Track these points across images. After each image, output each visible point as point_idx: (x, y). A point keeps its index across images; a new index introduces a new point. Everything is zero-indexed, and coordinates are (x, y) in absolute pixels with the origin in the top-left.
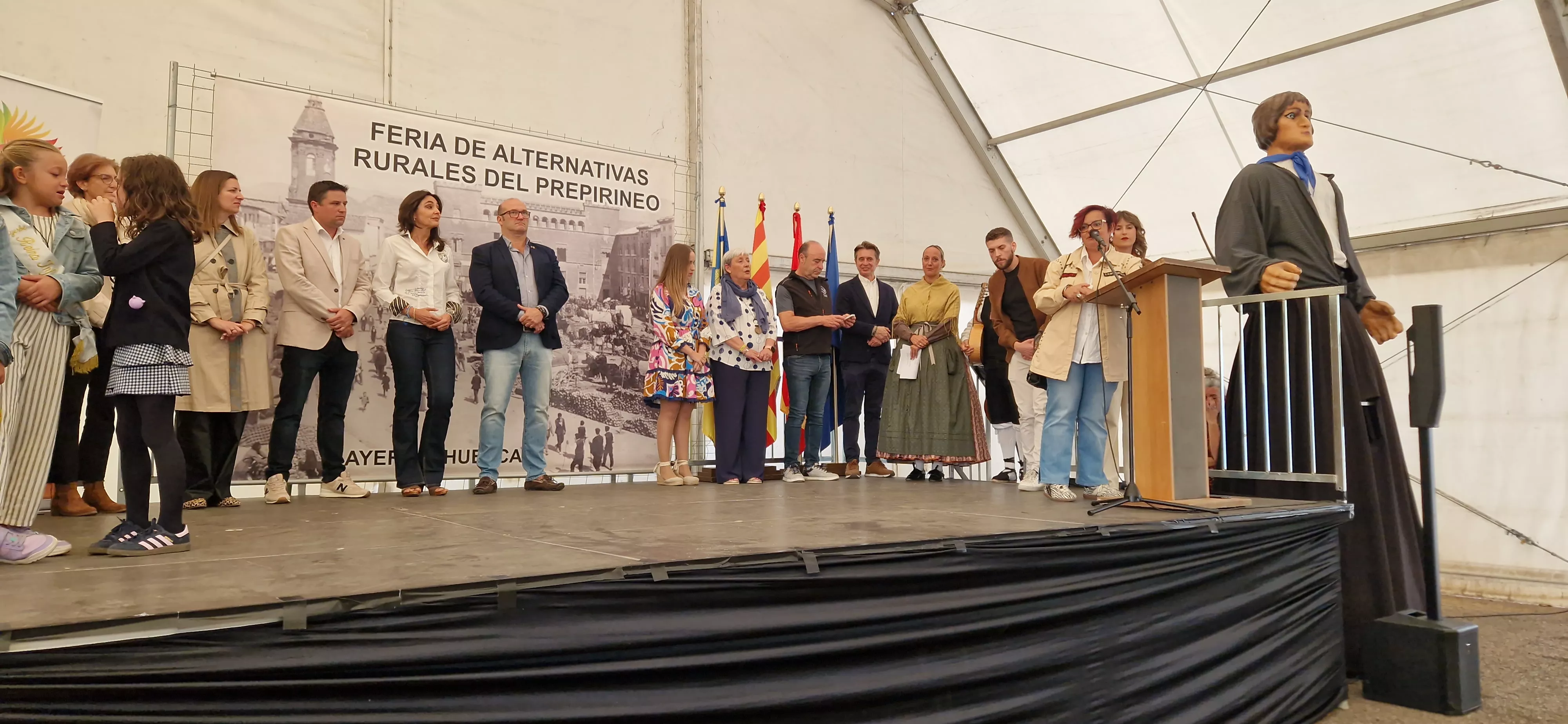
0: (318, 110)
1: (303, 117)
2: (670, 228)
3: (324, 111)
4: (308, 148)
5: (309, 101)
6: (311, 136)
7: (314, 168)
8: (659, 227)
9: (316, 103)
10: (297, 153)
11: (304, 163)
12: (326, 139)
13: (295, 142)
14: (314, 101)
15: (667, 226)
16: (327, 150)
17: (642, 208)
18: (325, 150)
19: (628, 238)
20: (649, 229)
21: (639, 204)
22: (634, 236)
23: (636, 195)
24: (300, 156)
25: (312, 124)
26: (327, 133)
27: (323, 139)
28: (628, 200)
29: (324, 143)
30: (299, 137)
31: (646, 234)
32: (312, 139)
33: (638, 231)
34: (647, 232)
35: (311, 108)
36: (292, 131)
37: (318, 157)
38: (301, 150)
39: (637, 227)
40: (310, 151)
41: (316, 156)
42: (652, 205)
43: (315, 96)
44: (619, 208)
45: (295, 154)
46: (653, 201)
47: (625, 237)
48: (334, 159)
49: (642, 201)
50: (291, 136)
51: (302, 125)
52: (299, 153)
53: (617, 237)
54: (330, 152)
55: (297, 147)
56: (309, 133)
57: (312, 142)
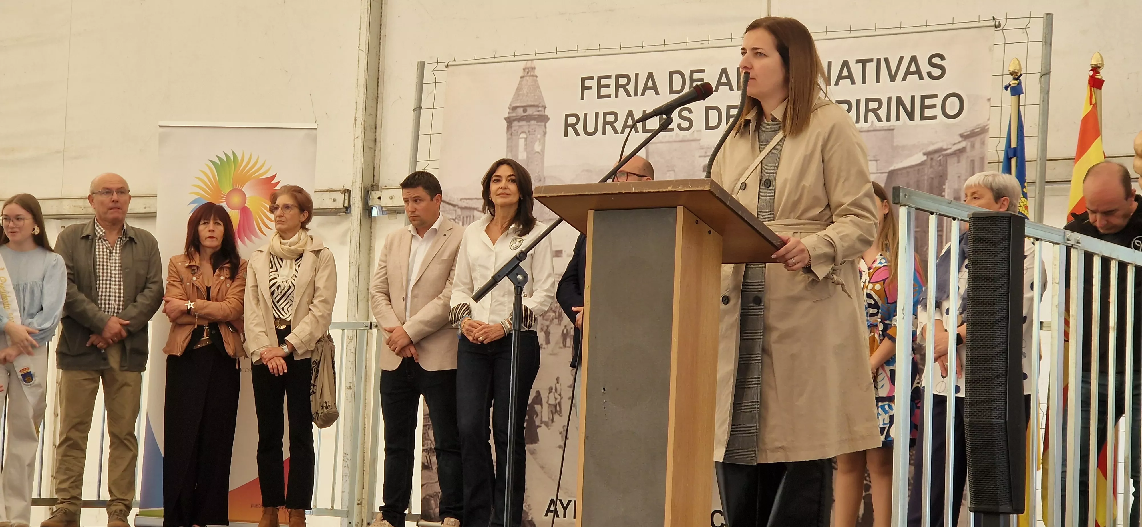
0: (531, 78)
1: (519, 89)
2: (983, 143)
3: (537, 77)
4: (520, 126)
5: (524, 70)
6: (525, 111)
7: (526, 149)
8: (963, 144)
9: (530, 69)
11: (517, 146)
12: (538, 111)
13: (510, 121)
14: (528, 69)
15: (977, 140)
16: (539, 124)
17: (935, 118)
18: (537, 125)
19: (908, 172)
20: (946, 150)
21: (928, 112)
22: (917, 168)
23: (923, 98)
24: (513, 137)
25: (527, 96)
26: (540, 103)
27: (536, 111)
28: (910, 110)
29: (536, 117)
30: (514, 115)
31: (940, 160)
32: (525, 114)
33: (925, 158)
34: (941, 157)
35: (525, 78)
36: (508, 110)
37: (529, 135)
38: (515, 130)
39: (924, 151)
40: (523, 131)
41: (528, 134)
42: (952, 109)
43: (530, 61)
44: (893, 125)
45: (510, 136)
46: (952, 104)
47: (904, 171)
48: (545, 133)
49: (934, 106)
50: (507, 116)
51: (518, 100)
52: (513, 134)
53: (892, 174)
54: (542, 125)
55: (511, 127)
56: (526, 108)
57: (525, 117)
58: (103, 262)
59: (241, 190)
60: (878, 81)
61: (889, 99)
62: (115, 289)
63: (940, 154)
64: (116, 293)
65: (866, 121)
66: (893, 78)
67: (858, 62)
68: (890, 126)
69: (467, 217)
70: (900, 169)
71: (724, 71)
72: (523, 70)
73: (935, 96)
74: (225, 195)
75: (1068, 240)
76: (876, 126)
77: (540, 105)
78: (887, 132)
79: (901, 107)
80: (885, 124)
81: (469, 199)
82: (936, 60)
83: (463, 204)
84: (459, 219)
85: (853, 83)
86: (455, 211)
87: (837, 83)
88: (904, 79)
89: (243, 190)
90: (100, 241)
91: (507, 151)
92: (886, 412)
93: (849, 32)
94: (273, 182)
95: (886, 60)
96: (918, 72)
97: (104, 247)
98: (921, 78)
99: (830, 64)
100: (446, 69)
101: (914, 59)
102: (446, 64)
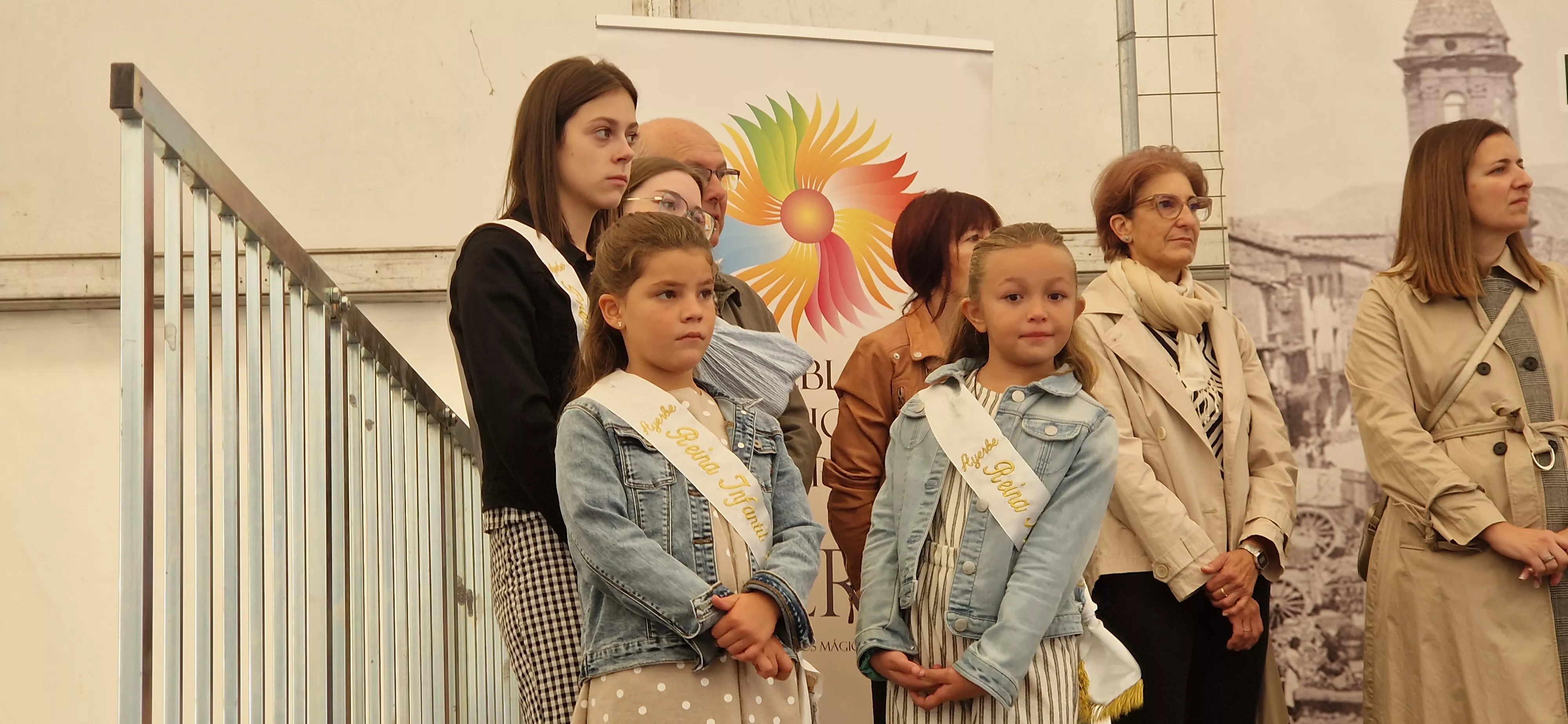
4: (1443, 80)
6: (1450, 45)
10: (1420, 96)
12: (1488, 47)
13: (1411, 68)
16: (1493, 74)
18: (1487, 77)
24: (1427, 103)
25: (1451, 13)
26: (1490, 30)
27: (1479, 48)
29: (1484, 59)
30: (1422, 53)
32: (1452, 53)
36: (1405, 44)
37: (1472, 97)
38: (1429, 88)
40: (1450, 87)
41: (1468, 95)
45: (1416, 101)
48: (1513, 96)
50: (1401, 55)
51: (1427, 21)
52: (1424, 96)
54: (1502, 78)
55: (1418, 81)
56: (1452, 39)
57: (1454, 60)
69: (1321, 278)
77: (1492, 34)
81: (1321, 237)
83: (1308, 248)
84: (1298, 282)
86: (1285, 264)
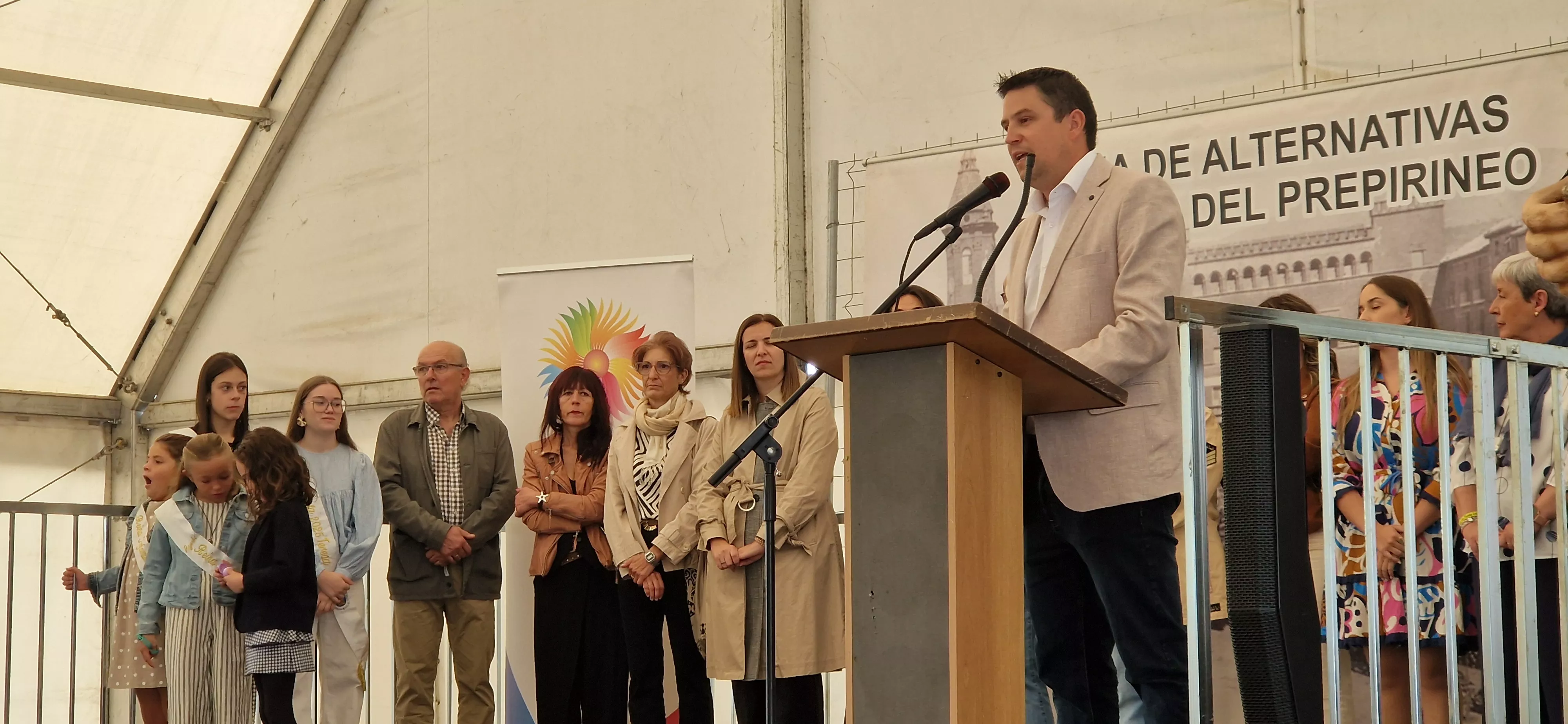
0: (972, 173)
1: (957, 190)
3: (978, 171)
4: (962, 240)
5: (962, 162)
9: (969, 162)
10: (952, 252)
11: (960, 267)
12: (984, 218)
14: (967, 161)
16: (985, 235)
17: (1497, 185)
18: (983, 237)
19: (1466, 264)
20: (1515, 228)
21: (1488, 178)
22: (1477, 257)
23: (1480, 158)
24: (954, 255)
27: (980, 218)
28: (1462, 176)
29: (982, 225)
31: (1508, 244)
32: (967, 223)
33: (1487, 242)
34: (1509, 239)
35: (964, 174)
37: (975, 250)
39: (1486, 232)
40: (965, 245)
41: (972, 249)
42: (1520, 171)
43: (969, 151)
44: (1442, 201)
45: (951, 254)
46: (1520, 163)
47: (1461, 263)
49: (1495, 169)
52: (954, 251)
53: (1444, 269)
54: (989, 237)
57: (967, 227)
58: (438, 457)
59: (602, 351)
60: (1418, 140)
61: (1435, 164)
62: (455, 492)
63: (1507, 235)
64: (456, 497)
65: (1405, 197)
66: (1437, 135)
67: (1389, 115)
68: (1438, 202)
70: (1456, 261)
71: (1214, 145)
72: (960, 164)
73: (1496, 155)
74: (582, 360)
75: (1495, 350)
76: (1419, 203)
77: (986, 209)
78: (1434, 210)
79: (1451, 174)
80: (1431, 199)
82: (1495, 105)
85: (1385, 145)
87: (1363, 149)
88: (1453, 135)
89: (604, 351)
90: (433, 430)
91: (948, 275)
92: (1429, 599)
93: (1377, 75)
94: (641, 337)
95: (1427, 110)
96: (1471, 123)
97: (439, 437)
98: (1476, 131)
99: (1352, 121)
100: (864, 168)
101: (1464, 106)
102: (864, 162)
